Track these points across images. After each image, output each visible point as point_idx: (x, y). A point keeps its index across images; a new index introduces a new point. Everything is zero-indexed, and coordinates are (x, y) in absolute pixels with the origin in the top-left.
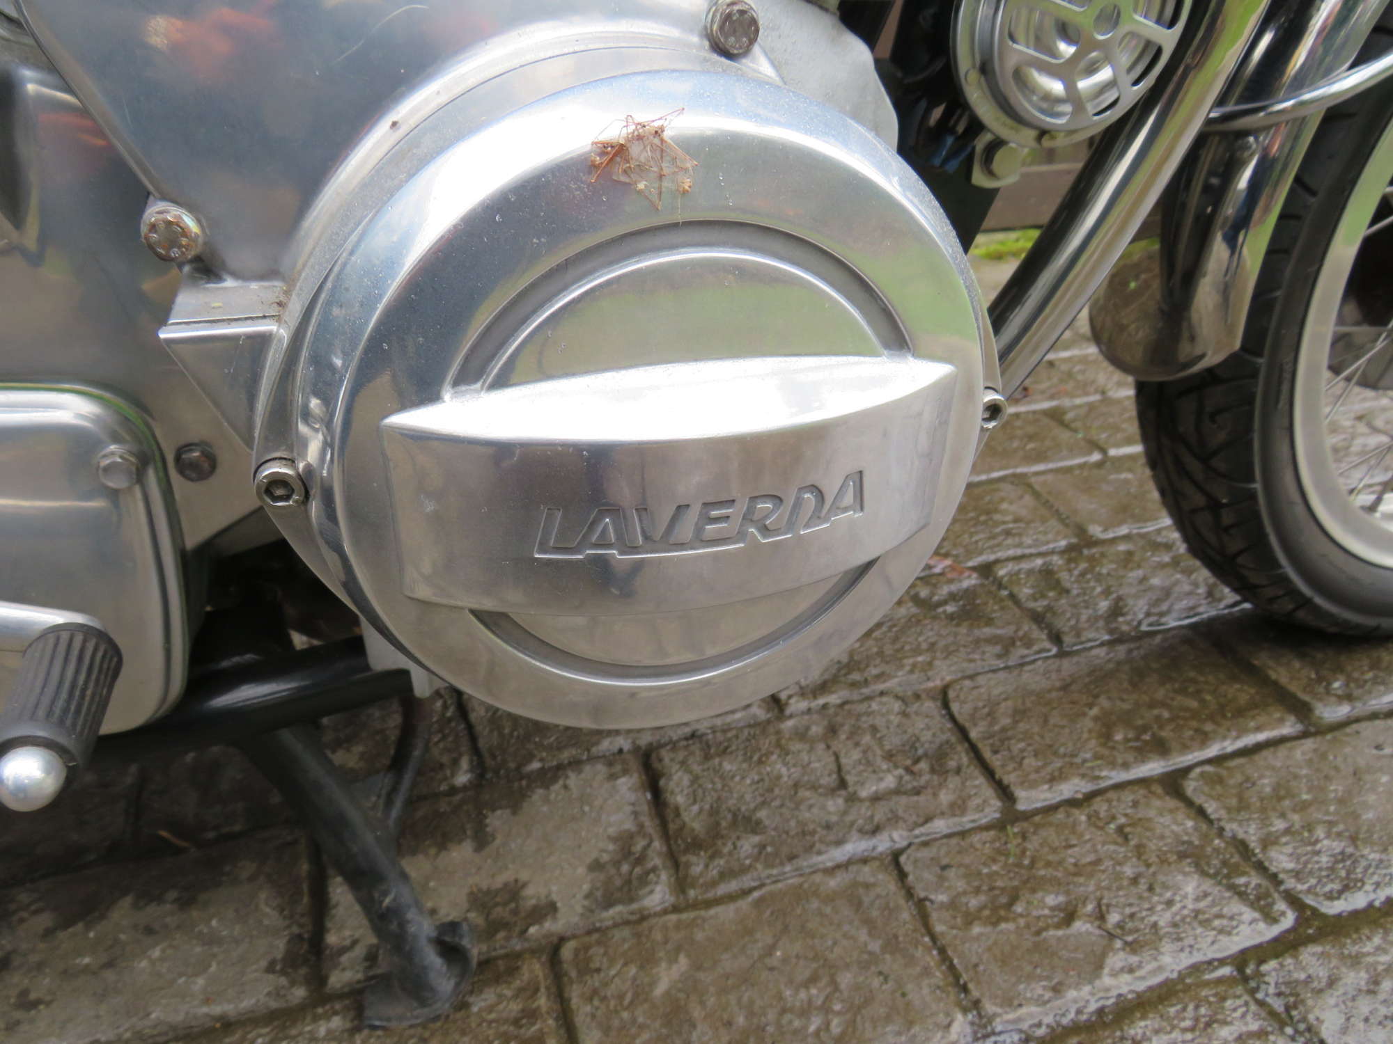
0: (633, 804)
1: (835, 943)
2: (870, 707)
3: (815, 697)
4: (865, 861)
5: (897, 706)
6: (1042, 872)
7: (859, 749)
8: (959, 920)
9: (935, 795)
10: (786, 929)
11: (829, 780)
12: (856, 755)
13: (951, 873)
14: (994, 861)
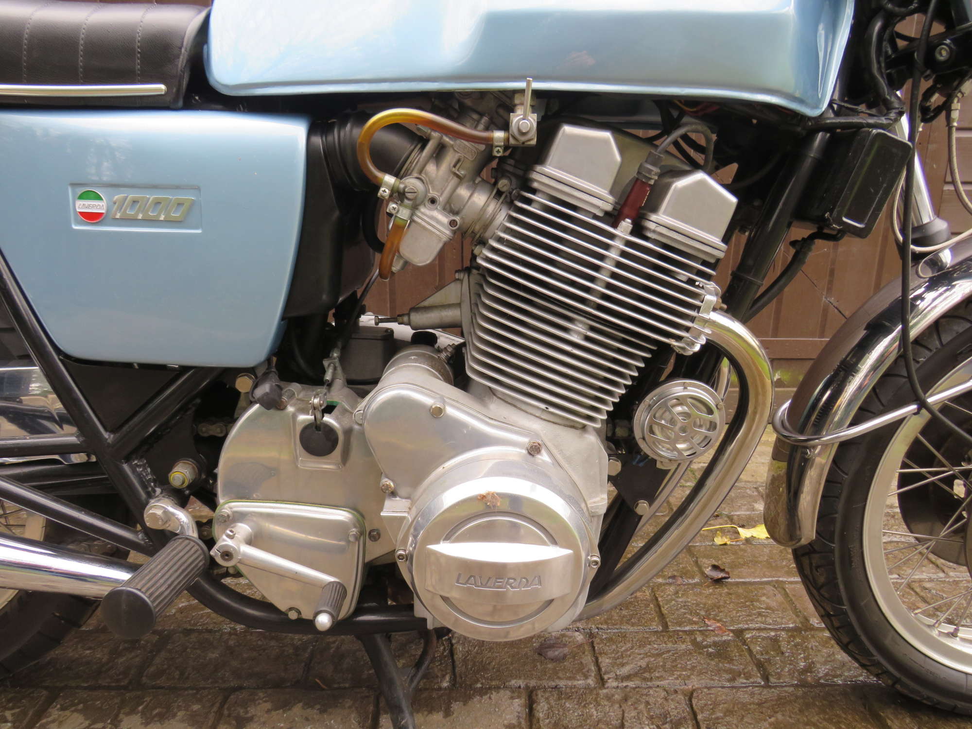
0: (519, 713)
2: (649, 691)
3: (622, 682)
5: (663, 694)
7: (636, 711)
11: (616, 722)
12: (634, 713)
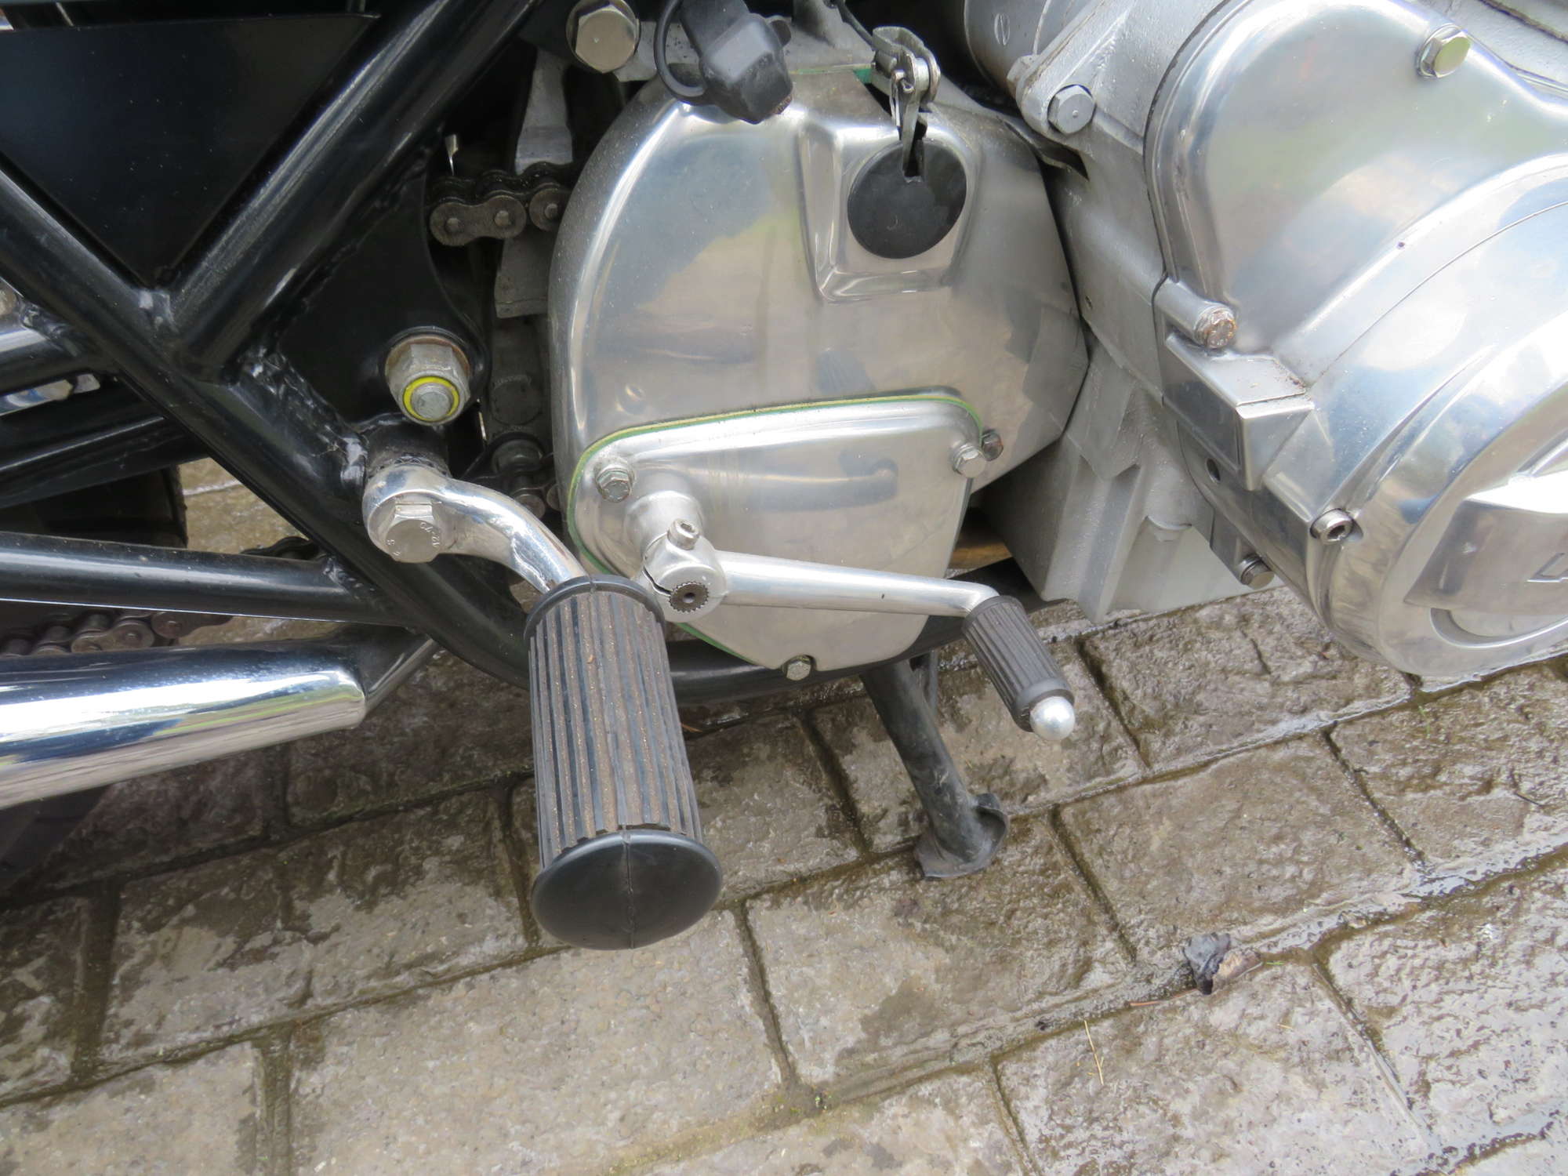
1: (1292, 807)
4: (1300, 737)
6: (1458, 747)
7: (1272, 637)
8: (1392, 788)
9: (1350, 679)
10: (1246, 796)
11: (1253, 666)
12: (1271, 642)
13: (1379, 748)
14: (1414, 737)
